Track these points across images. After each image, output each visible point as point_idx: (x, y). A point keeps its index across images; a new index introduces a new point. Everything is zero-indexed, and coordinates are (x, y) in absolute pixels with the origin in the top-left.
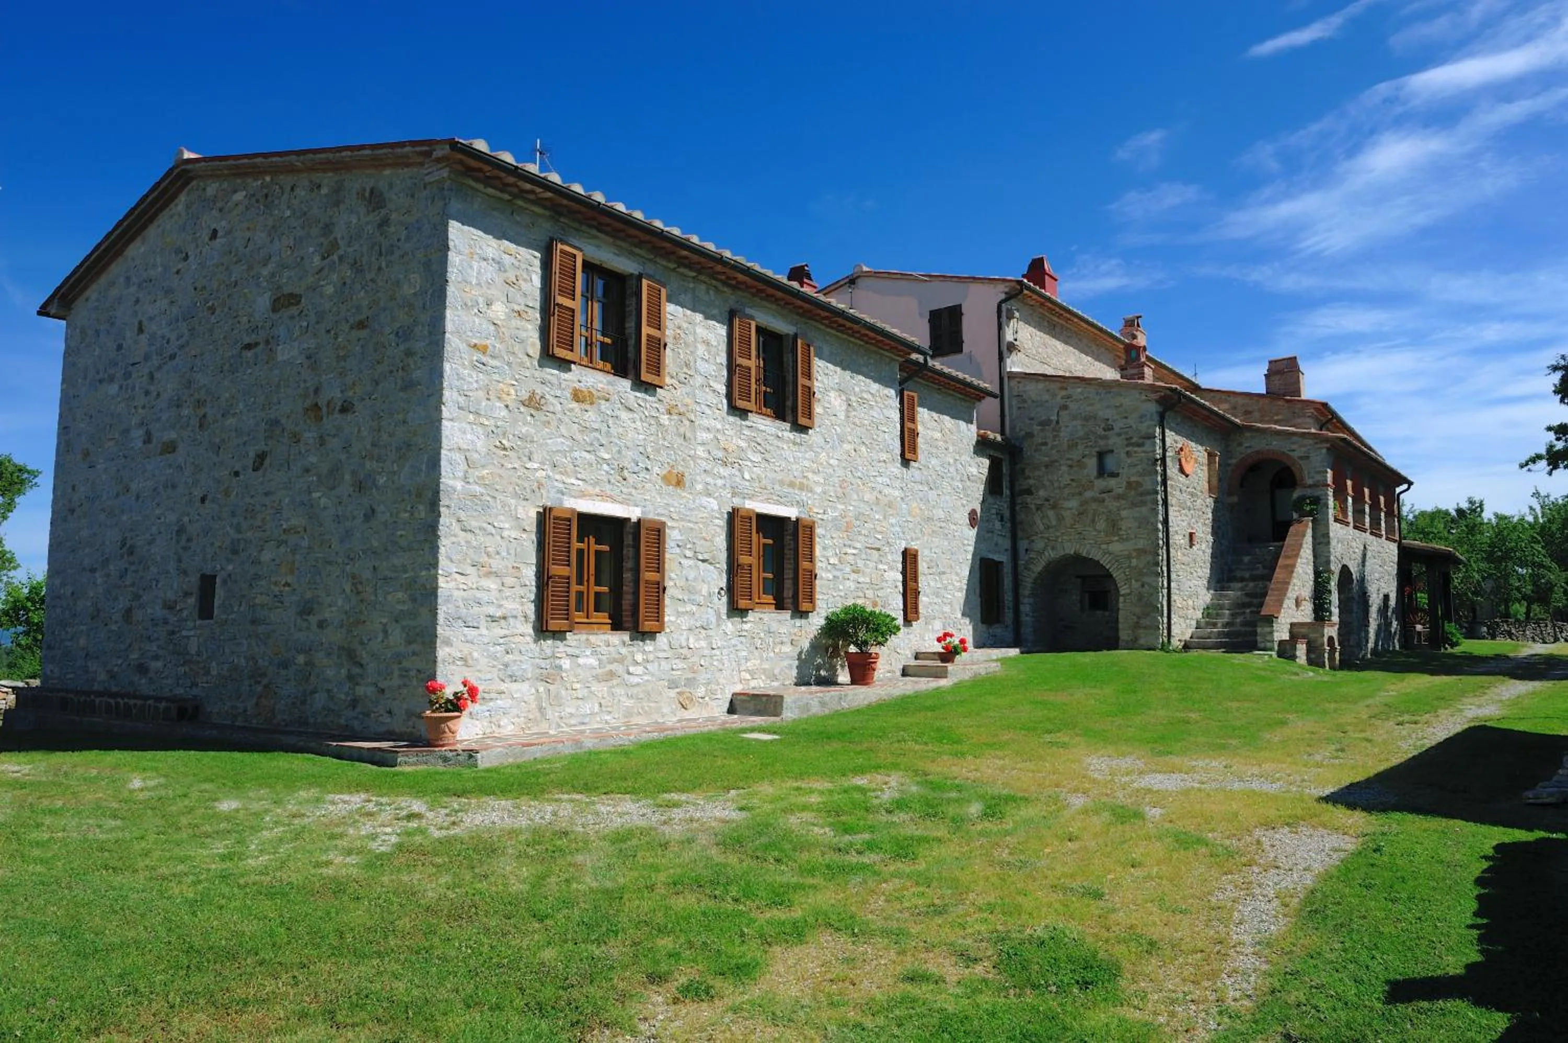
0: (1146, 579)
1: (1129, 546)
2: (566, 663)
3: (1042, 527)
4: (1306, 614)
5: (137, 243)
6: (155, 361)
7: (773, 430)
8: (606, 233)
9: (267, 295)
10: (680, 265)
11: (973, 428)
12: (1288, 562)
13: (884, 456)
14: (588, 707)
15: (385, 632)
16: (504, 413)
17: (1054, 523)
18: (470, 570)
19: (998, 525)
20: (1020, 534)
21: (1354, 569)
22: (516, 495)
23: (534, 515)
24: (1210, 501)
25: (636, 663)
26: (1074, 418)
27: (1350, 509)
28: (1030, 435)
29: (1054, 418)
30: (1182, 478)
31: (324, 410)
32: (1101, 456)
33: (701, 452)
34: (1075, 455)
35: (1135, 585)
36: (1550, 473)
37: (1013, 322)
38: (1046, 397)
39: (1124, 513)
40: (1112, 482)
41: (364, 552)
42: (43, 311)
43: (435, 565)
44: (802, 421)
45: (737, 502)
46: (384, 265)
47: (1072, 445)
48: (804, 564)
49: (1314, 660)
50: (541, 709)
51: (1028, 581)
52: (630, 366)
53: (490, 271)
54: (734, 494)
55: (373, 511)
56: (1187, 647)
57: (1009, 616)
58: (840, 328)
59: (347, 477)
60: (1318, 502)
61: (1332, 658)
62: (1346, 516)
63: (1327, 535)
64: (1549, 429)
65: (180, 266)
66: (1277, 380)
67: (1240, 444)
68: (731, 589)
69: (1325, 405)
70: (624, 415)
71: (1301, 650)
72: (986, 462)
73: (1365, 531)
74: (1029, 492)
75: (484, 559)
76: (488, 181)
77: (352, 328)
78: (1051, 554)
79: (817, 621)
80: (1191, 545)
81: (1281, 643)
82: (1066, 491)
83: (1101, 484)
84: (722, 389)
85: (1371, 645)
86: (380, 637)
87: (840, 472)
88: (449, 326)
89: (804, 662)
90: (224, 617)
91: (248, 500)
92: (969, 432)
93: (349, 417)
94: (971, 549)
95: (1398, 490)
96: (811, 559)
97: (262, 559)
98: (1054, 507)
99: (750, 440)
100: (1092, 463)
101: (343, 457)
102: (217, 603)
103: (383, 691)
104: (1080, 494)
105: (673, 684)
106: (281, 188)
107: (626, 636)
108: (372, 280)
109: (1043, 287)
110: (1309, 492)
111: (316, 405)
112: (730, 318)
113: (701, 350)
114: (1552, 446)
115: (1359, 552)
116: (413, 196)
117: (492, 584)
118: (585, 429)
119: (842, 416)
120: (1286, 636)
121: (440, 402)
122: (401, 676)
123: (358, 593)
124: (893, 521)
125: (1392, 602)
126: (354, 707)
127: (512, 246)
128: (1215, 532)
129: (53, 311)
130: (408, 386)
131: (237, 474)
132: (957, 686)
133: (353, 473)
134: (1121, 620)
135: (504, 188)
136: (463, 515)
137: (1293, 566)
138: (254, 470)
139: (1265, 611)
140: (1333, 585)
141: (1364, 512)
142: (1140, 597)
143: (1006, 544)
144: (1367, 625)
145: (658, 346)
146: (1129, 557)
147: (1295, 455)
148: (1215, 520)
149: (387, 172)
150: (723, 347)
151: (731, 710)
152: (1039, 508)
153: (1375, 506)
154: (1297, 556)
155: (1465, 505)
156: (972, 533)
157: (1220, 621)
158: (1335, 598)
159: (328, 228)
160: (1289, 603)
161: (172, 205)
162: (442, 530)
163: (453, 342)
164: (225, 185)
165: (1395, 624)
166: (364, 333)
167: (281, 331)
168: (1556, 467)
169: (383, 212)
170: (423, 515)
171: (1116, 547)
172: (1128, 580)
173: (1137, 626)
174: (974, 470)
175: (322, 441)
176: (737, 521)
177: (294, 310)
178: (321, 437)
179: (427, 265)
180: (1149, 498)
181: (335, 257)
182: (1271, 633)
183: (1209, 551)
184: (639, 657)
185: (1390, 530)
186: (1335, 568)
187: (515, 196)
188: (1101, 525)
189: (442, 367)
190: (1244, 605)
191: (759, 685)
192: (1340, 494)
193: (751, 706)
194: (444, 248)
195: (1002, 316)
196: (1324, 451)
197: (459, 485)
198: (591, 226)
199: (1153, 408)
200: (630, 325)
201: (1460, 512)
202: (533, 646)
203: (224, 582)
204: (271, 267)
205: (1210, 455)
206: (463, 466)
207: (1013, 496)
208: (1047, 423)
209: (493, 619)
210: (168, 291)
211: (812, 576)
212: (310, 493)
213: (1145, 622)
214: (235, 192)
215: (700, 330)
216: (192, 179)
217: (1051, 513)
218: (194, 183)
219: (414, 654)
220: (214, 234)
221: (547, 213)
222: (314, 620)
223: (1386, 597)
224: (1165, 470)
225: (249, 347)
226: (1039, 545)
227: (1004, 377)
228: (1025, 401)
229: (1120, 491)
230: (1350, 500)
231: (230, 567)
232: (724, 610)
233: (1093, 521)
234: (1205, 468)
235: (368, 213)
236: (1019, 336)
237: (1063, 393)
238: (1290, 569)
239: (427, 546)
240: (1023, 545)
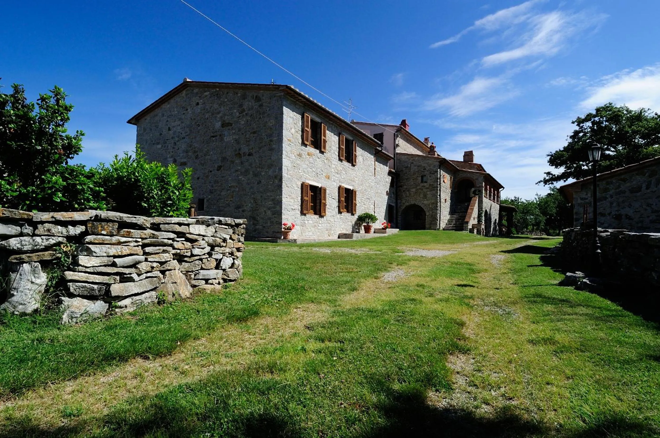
0: (434, 211)
1: (429, 202)
2: (306, 222)
3: (405, 196)
4: (476, 222)
5: (166, 104)
6: (177, 139)
7: (347, 166)
8: (315, 111)
9: (220, 123)
10: (330, 120)
11: (388, 168)
12: (472, 207)
13: (371, 174)
14: (311, 234)
15: (265, 212)
16: (294, 157)
17: (408, 195)
18: (288, 197)
19: (393, 195)
20: (398, 198)
21: (488, 211)
22: (297, 179)
23: (300, 184)
24: (450, 191)
25: (320, 224)
26: (415, 166)
27: (488, 194)
28: (402, 171)
29: (409, 166)
30: (444, 184)
31: (242, 155)
32: (422, 177)
33: (333, 170)
34: (415, 177)
35: (431, 212)
36: (544, 186)
37: (398, 138)
38: (407, 160)
39: (428, 193)
40: (425, 184)
41: (258, 192)
42: (129, 122)
43: (281, 195)
44: (354, 163)
45: (340, 184)
46: (261, 117)
47: (414, 174)
48: (354, 202)
49: (479, 232)
50: (302, 233)
51: (400, 210)
52: (319, 147)
53: (291, 120)
54: (340, 182)
55: (260, 182)
56: (444, 229)
57: (395, 221)
58: (363, 139)
59: (251, 173)
60: (480, 192)
61: (483, 234)
62: (487, 195)
63: (482, 201)
64: (545, 173)
65: (184, 112)
66: (466, 157)
67: (459, 175)
68: (339, 207)
69: (480, 165)
70: (318, 160)
71: (475, 231)
72: (391, 178)
73: (491, 200)
74: (401, 186)
75: (291, 194)
76: (292, 96)
77: (251, 133)
78: (407, 204)
79: (356, 217)
80: (446, 202)
81: (470, 229)
82: (412, 186)
83: (422, 184)
84: (337, 154)
85: (491, 233)
86: (264, 213)
87: (361, 178)
88: (284, 134)
89: (353, 227)
90: (208, 210)
91: (215, 178)
92: (386, 169)
93: (251, 157)
94: (386, 201)
95: (500, 190)
96: (355, 200)
97: (222, 194)
98: (408, 191)
99: (343, 168)
100: (420, 178)
101: (250, 167)
102: (205, 206)
103: (265, 227)
104: (416, 187)
105: (327, 230)
106: (223, 92)
107: (318, 216)
108: (258, 121)
109: (405, 127)
110: (477, 189)
111: (240, 153)
112: (339, 135)
113: (333, 143)
114: (545, 178)
115: (490, 206)
116: (271, 99)
117: (292, 201)
118: (310, 163)
119: (362, 163)
120: (471, 227)
121: (282, 154)
122: (271, 223)
123: (256, 202)
124: (372, 192)
125: (497, 221)
126: (255, 231)
127: (296, 114)
128: (451, 199)
129: (133, 122)
130: (271, 150)
131: (211, 171)
132: (389, 235)
133: (253, 172)
134: (426, 222)
135: (295, 98)
136: (287, 183)
137: (473, 209)
138: (217, 170)
139: (466, 220)
140: (483, 215)
141: (491, 195)
142: (432, 216)
143: (394, 201)
144: (491, 227)
145: (325, 141)
146: (429, 205)
147: (474, 178)
148: (451, 196)
149: (262, 91)
150: (338, 143)
151: (339, 238)
152: (404, 191)
153: (494, 194)
154: (474, 206)
155: (513, 199)
156: (387, 197)
157: (452, 223)
158: (483, 218)
159: (241, 106)
160: (472, 218)
161: (180, 94)
162: (283, 187)
163: (285, 139)
164: (201, 90)
165: (497, 227)
166: (256, 135)
167: (226, 133)
168: (546, 184)
169: (260, 102)
170: (277, 182)
171: (426, 202)
172: (429, 211)
173: (431, 224)
174: (387, 180)
175: (242, 163)
176: (341, 189)
177: (230, 127)
178: (242, 162)
179: (276, 118)
180: (435, 189)
181: (244, 114)
182: (468, 226)
183: (449, 204)
184: (320, 222)
185: (498, 201)
186: (484, 210)
187: (297, 100)
188: (422, 196)
189: (282, 145)
190: (459, 219)
191: (344, 232)
192: (486, 190)
193: (344, 236)
194: (282, 114)
195: (395, 137)
196: (482, 177)
197: (286, 175)
198: (312, 109)
199: (438, 163)
200: (319, 136)
201: (512, 200)
202: (300, 217)
203: (208, 201)
204: (220, 115)
205: (451, 178)
206: (287, 171)
207: (397, 188)
208: (407, 167)
209: (292, 209)
210: (180, 119)
211: (356, 205)
212: (238, 177)
213: (433, 222)
214: (205, 92)
215: (333, 138)
216: (188, 87)
217: (408, 193)
218: (188, 88)
219: (275, 217)
220: (198, 104)
221: (303, 105)
222: (240, 210)
223: (496, 220)
224: (440, 181)
225: (213, 137)
226: (404, 201)
227: (395, 154)
228: (401, 161)
229: (428, 187)
230: (488, 191)
231: (210, 197)
232: (337, 212)
233: (419, 195)
234: (449, 181)
235: (255, 103)
236: (399, 142)
237: (412, 159)
238: (472, 209)
239: (278, 191)
240: (399, 201)
